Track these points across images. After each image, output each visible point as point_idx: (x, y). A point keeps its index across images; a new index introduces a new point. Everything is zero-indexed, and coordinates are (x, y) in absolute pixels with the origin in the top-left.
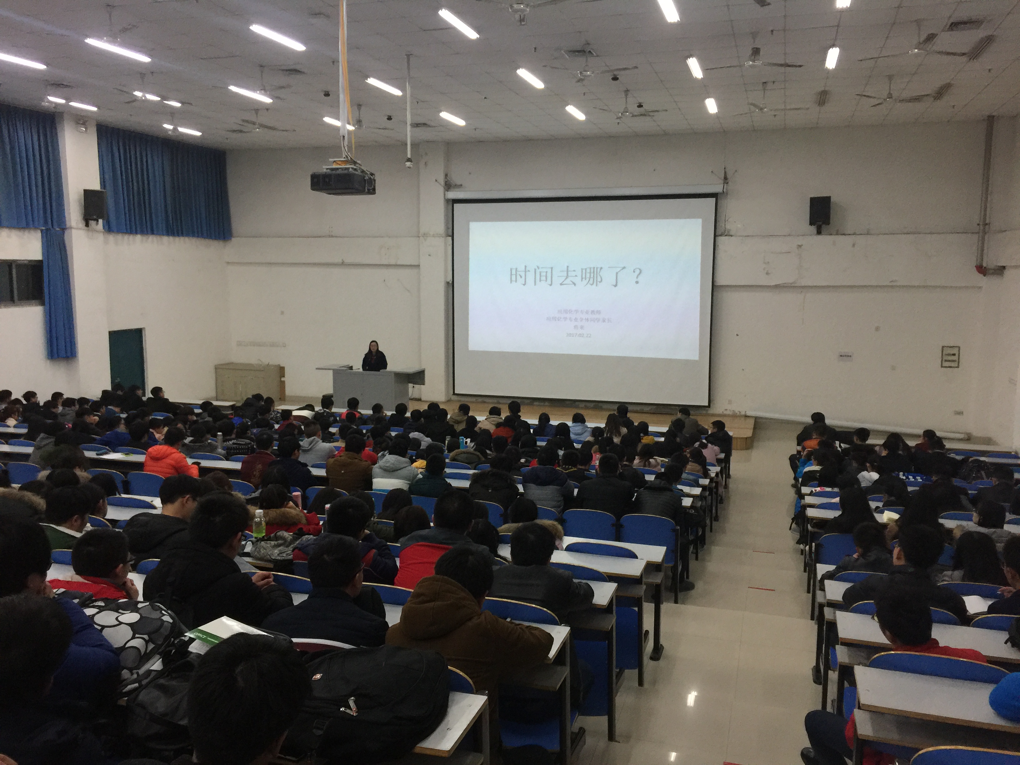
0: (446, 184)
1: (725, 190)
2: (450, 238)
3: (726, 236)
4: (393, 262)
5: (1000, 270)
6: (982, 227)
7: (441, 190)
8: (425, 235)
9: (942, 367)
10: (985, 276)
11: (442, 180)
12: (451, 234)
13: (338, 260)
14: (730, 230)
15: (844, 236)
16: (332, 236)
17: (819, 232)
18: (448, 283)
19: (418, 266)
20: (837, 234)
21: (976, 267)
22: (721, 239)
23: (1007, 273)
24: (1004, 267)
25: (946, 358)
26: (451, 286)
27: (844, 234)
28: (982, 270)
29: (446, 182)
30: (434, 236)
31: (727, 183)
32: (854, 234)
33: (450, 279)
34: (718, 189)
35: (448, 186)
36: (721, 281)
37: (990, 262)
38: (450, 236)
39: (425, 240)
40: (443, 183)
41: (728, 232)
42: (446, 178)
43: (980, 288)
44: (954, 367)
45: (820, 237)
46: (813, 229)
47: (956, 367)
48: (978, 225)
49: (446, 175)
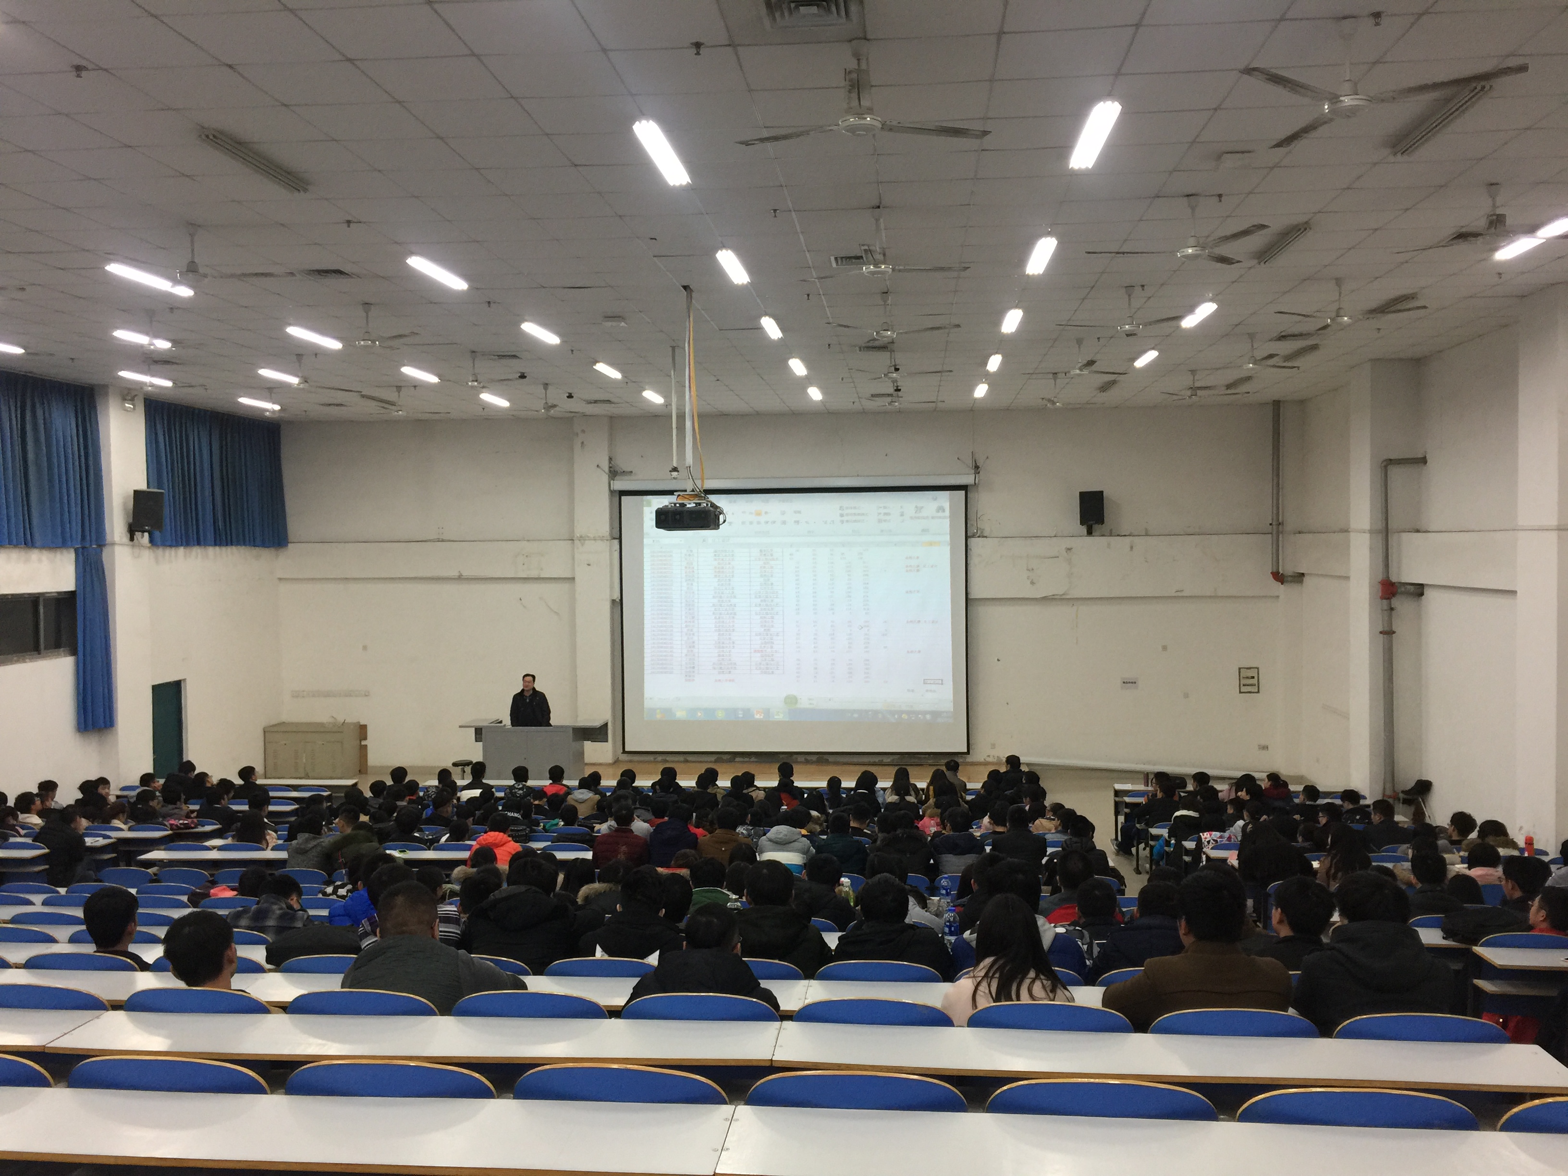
0: (610, 471)
1: (977, 482)
2: (616, 542)
3: (979, 537)
4: (534, 573)
5: (1299, 577)
6: (1275, 527)
7: (605, 478)
8: (582, 539)
9: (1240, 692)
10: (1282, 584)
11: (605, 466)
12: (618, 536)
13: (455, 574)
14: (983, 529)
15: (1119, 537)
16: (443, 541)
17: (1090, 533)
18: (613, 601)
19: (574, 579)
20: (1111, 535)
21: (1272, 573)
22: (973, 542)
23: (1306, 579)
24: (1303, 574)
25: (1243, 682)
26: (618, 605)
27: (1118, 535)
28: (1279, 577)
29: (610, 467)
30: (595, 539)
31: (979, 473)
32: (1129, 535)
33: (617, 596)
34: (968, 480)
35: (614, 473)
36: (975, 594)
37: (1287, 568)
38: (617, 539)
39: (583, 545)
40: (607, 470)
41: (982, 532)
42: (610, 463)
43: (1278, 597)
44: (1253, 693)
45: (1090, 539)
46: (1084, 530)
47: (1256, 692)
48: (1271, 524)
49: (610, 459)
